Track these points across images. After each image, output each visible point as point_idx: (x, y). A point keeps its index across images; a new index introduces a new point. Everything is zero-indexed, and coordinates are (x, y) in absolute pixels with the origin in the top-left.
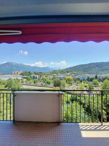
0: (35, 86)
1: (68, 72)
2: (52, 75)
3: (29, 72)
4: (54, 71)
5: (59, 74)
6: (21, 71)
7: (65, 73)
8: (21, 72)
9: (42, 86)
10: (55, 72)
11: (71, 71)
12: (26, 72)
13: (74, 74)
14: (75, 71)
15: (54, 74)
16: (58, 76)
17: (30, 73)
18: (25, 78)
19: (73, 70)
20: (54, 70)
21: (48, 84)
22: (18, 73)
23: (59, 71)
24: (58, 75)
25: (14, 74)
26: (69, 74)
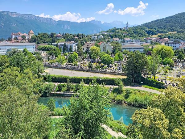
0: (72, 69)
1: (150, 33)
2: (108, 41)
3: (52, 35)
4: (114, 31)
5: (126, 39)
6: (31, 31)
7: (142, 35)
8: (31, 35)
9: (90, 69)
10: (114, 33)
11: (160, 30)
12: (44, 35)
13: (169, 37)
14: (172, 30)
15: (115, 39)
16: (127, 45)
17: (53, 38)
18: (43, 49)
19: (165, 27)
20: (112, 28)
21: (106, 66)
22: (24, 37)
23: (126, 30)
24: (124, 41)
25: (16, 39)
26: (154, 37)
